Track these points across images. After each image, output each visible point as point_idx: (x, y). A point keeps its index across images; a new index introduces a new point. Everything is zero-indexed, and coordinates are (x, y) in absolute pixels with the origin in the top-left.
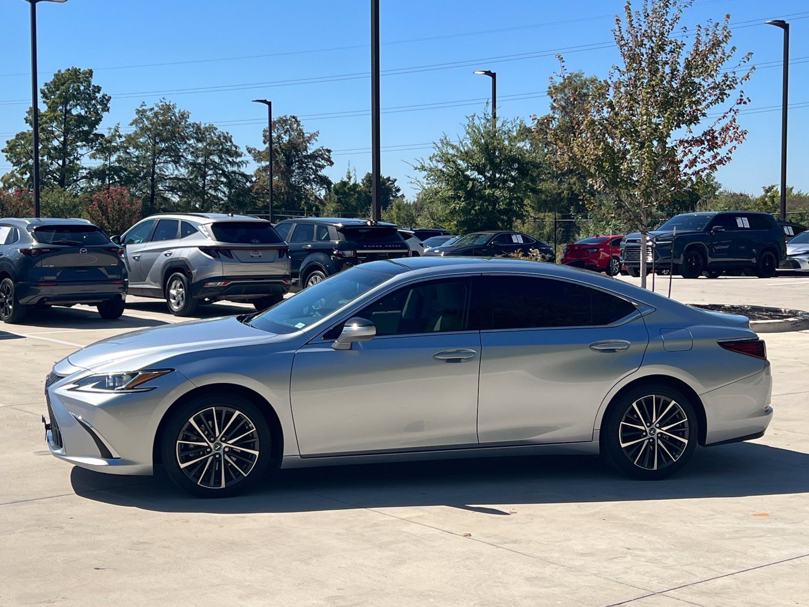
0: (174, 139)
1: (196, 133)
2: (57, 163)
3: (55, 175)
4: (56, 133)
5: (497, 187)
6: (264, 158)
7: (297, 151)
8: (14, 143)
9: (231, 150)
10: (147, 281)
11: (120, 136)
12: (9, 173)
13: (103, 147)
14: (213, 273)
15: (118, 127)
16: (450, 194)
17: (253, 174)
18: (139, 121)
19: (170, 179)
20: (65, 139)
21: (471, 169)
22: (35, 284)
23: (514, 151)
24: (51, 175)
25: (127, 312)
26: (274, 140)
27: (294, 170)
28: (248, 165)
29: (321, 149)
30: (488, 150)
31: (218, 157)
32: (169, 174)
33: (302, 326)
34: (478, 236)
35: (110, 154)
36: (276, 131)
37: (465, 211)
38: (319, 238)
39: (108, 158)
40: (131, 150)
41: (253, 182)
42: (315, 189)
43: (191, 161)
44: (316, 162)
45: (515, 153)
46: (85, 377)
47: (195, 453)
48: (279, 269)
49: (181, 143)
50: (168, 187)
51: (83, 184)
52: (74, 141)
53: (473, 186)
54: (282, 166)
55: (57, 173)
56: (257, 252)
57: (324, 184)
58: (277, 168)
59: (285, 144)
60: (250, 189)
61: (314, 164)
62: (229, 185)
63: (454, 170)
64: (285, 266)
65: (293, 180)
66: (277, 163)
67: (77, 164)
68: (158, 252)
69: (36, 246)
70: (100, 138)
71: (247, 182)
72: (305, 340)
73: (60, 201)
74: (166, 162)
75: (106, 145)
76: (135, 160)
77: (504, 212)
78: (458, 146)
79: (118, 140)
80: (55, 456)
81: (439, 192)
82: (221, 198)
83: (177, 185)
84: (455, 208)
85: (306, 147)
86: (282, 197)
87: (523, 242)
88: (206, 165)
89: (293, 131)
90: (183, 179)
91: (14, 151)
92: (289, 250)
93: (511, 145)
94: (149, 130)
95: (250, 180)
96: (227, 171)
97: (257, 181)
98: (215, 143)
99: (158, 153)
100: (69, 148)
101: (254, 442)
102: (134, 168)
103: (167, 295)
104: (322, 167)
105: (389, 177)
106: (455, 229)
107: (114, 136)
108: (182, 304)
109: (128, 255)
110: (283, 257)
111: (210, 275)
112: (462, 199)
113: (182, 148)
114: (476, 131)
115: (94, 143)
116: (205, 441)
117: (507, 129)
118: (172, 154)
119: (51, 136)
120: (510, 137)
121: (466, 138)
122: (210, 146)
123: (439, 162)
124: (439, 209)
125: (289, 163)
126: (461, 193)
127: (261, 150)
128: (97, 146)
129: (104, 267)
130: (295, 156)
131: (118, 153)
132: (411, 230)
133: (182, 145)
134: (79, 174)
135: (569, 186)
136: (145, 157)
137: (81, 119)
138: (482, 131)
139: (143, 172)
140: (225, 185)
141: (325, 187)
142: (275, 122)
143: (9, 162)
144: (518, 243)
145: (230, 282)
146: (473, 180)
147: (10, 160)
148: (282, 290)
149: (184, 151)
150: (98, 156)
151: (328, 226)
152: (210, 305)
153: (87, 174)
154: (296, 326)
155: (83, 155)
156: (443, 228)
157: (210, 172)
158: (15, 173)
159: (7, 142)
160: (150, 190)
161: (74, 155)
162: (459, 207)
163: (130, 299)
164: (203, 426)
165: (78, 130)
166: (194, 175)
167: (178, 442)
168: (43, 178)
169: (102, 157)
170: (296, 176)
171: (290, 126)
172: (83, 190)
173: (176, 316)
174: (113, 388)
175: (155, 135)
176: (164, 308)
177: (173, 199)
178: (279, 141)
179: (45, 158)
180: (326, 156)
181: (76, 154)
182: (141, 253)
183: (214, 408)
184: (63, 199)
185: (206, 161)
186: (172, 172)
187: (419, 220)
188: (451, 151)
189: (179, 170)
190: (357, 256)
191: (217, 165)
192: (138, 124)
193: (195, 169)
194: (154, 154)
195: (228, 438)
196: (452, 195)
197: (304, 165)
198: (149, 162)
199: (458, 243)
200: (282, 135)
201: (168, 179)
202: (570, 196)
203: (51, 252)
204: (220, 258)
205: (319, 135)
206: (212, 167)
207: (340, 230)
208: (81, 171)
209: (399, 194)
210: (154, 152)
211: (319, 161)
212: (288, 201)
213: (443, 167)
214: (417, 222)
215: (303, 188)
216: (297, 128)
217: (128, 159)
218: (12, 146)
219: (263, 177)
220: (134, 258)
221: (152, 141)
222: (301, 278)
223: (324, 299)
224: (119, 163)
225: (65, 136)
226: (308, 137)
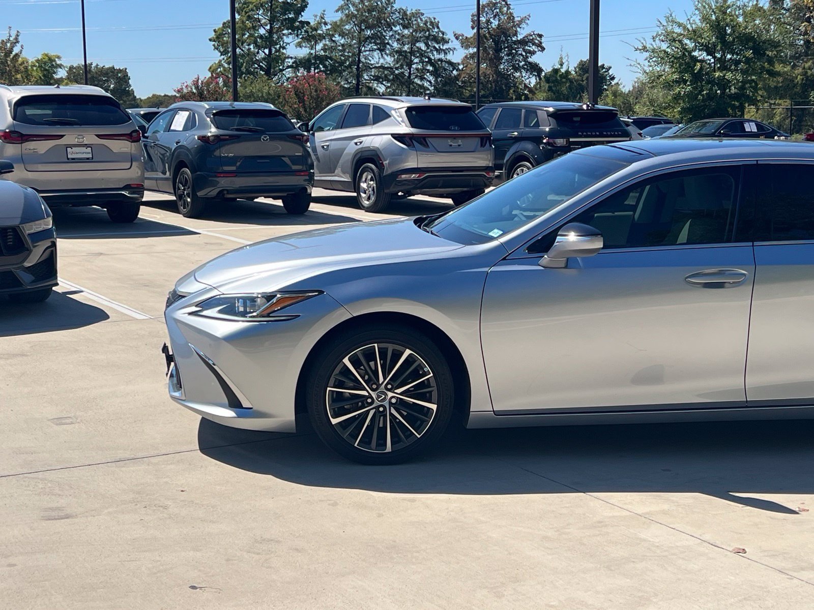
0: (380, 25)
1: (402, 19)
2: (264, 52)
3: (261, 64)
4: (263, 21)
5: (729, 70)
6: (471, 44)
7: (506, 36)
8: (221, 31)
9: (438, 36)
10: (336, 171)
11: (326, 24)
12: (217, 62)
13: (308, 35)
14: (407, 164)
15: (324, 14)
16: (675, 77)
17: (460, 61)
18: (345, 7)
19: (375, 67)
20: (271, 27)
21: (699, 49)
22: (214, 174)
23: (749, 28)
24: (257, 65)
25: (314, 207)
26: (482, 25)
27: (503, 57)
28: (455, 51)
29: (532, 33)
30: (718, 28)
31: (424, 45)
32: (375, 63)
33: (498, 235)
34: (705, 124)
35: (316, 43)
36: (485, 16)
37: (691, 96)
38: (527, 125)
39: (314, 46)
40: (337, 38)
41: (460, 70)
42: (525, 76)
43: (397, 49)
44: (527, 47)
45: (750, 31)
46: (210, 298)
47: (352, 404)
48: (481, 159)
49: (387, 30)
50: (373, 76)
51: (289, 73)
52: (280, 30)
53: (701, 68)
54: (491, 52)
55: (263, 62)
56: (455, 141)
57: (535, 71)
58: (485, 55)
59: (494, 29)
60: (457, 78)
61: (524, 50)
62: (435, 73)
63: (679, 51)
64: (488, 157)
65: (502, 67)
66: (485, 50)
67: (283, 54)
68: (348, 140)
69: (214, 132)
70: (305, 25)
71: (453, 70)
72: (503, 254)
73: (264, 91)
74: (372, 50)
75: (312, 32)
76: (340, 48)
77: (735, 97)
78: (685, 23)
79: (324, 28)
80: (172, 399)
81: (662, 75)
82: (427, 87)
83: (383, 75)
84: (679, 93)
85: (516, 31)
86: (490, 86)
87: (756, 131)
88: (412, 52)
89: (503, 15)
90: (388, 68)
91: (221, 40)
92: (492, 138)
93: (746, 21)
94: (355, 16)
95: (457, 68)
96: (433, 58)
97: (465, 69)
98: (421, 29)
99: (363, 41)
100: (275, 36)
101: (430, 392)
102: (340, 57)
103: (357, 189)
104: (533, 53)
105: (604, 65)
106: (678, 117)
107: (320, 23)
108: (373, 198)
109: (317, 144)
110: (485, 146)
111: (404, 166)
112: (688, 83)
113: (388, 35)
114: (707, 7)
115: (299, 31)
116: (365, 389)
117: (742, 3)
118: (378, 42)
119: (257, 24)
120: (745, 12)
121: (695, 14)
122: (416, 33)
123: (663, 41)
124: (659, 94)
125: (498, 50)
126: (687, 76)
127: (469, 36)
128: (303, 34)
129: (289, 157)
130: (505, 41)
131: (323, 42)
132: (629, 118)
133: (387, 32)
134: (286, 63)
135: (803, 71)
136: (350, 45)
137: (288, 6)
138: (714, 7)
139: (349, 61)
140: (432, 73)
141: (535, 75)
142: (483, 6)
143: (216, 51)
144: (751, 132)
145: (426, 174)
146: (702, 61)
147: (217, 49)
148: (483, 184)
149: (390, 39)
150: (304, 45)
151: (537, 111)
152: (405, 200)
153: (293, 63)
154: (491, 234)
155: (289, 44)
156: (666, 116)
157: (416, 60)
158: (222, 62)
159: (215, 31)
160: (355, 79)
161: (280, 44)
162: (685, 92)
163: (316, 192)
164: (362, 367)
165: (284, 17)
166: (400, 63)
167: (329, 389)
168: (249, 68)
169: (308, 45)
170: (504, 63)
171: (500, 10)
172: (289, 80)
173: (366, 211)
174: (244, 314)
175: (361, 21)
176: (354, 203)
177: (378, 89)
178: (488, 26)
179: (252, 47)
180: (537, 42)
181: (282, 43)
182: (330, 142)
183: (376, 345)
184: (267, 88)
185: (412, 48)
186: (377, 60)
187: (637, 107)
188: (678, 30)
189: (384, 59)
190: (569, 145)
191: (423, 52)
192: (343, 10)
193: (401, 57)
194: (360, 42)
195: (395, 386)
196: (676, 78)
197: (514, 51)
198: (355, 50)
199: (681, 132)
200: (491, 20)
201: (373, 68)
202: (804, 82)
203: (231, 140)
204: (415, 147)
205: (530, 19)
206: (418, 55)
207: (550, 115)
208: (287, 60)
209: (613, 83)
210: (360, 41)
211: (530, 47)
212: (495, 90)
213: (668, 48)
214: (635, 110)
215: (511, 76)
216: (507, 12)
217: (333, 48)
218: (219, 35)
219: (471, 64)
220: (323, 147)
221: (357, 28)
222: (505, 170)
223: (531, 194)
224: (325, 52)
225: (271, 24)
226: (519, 21)
